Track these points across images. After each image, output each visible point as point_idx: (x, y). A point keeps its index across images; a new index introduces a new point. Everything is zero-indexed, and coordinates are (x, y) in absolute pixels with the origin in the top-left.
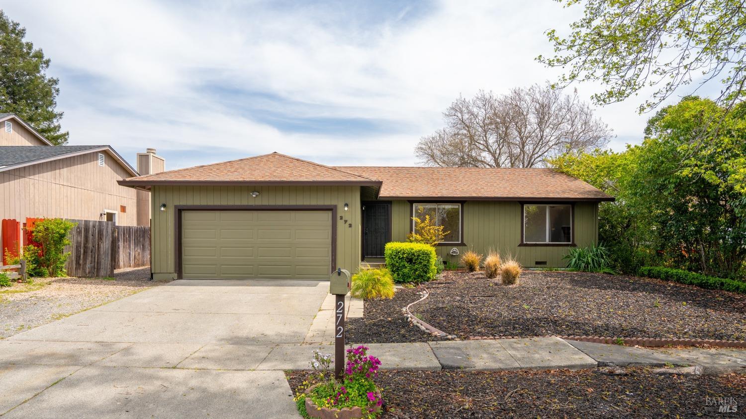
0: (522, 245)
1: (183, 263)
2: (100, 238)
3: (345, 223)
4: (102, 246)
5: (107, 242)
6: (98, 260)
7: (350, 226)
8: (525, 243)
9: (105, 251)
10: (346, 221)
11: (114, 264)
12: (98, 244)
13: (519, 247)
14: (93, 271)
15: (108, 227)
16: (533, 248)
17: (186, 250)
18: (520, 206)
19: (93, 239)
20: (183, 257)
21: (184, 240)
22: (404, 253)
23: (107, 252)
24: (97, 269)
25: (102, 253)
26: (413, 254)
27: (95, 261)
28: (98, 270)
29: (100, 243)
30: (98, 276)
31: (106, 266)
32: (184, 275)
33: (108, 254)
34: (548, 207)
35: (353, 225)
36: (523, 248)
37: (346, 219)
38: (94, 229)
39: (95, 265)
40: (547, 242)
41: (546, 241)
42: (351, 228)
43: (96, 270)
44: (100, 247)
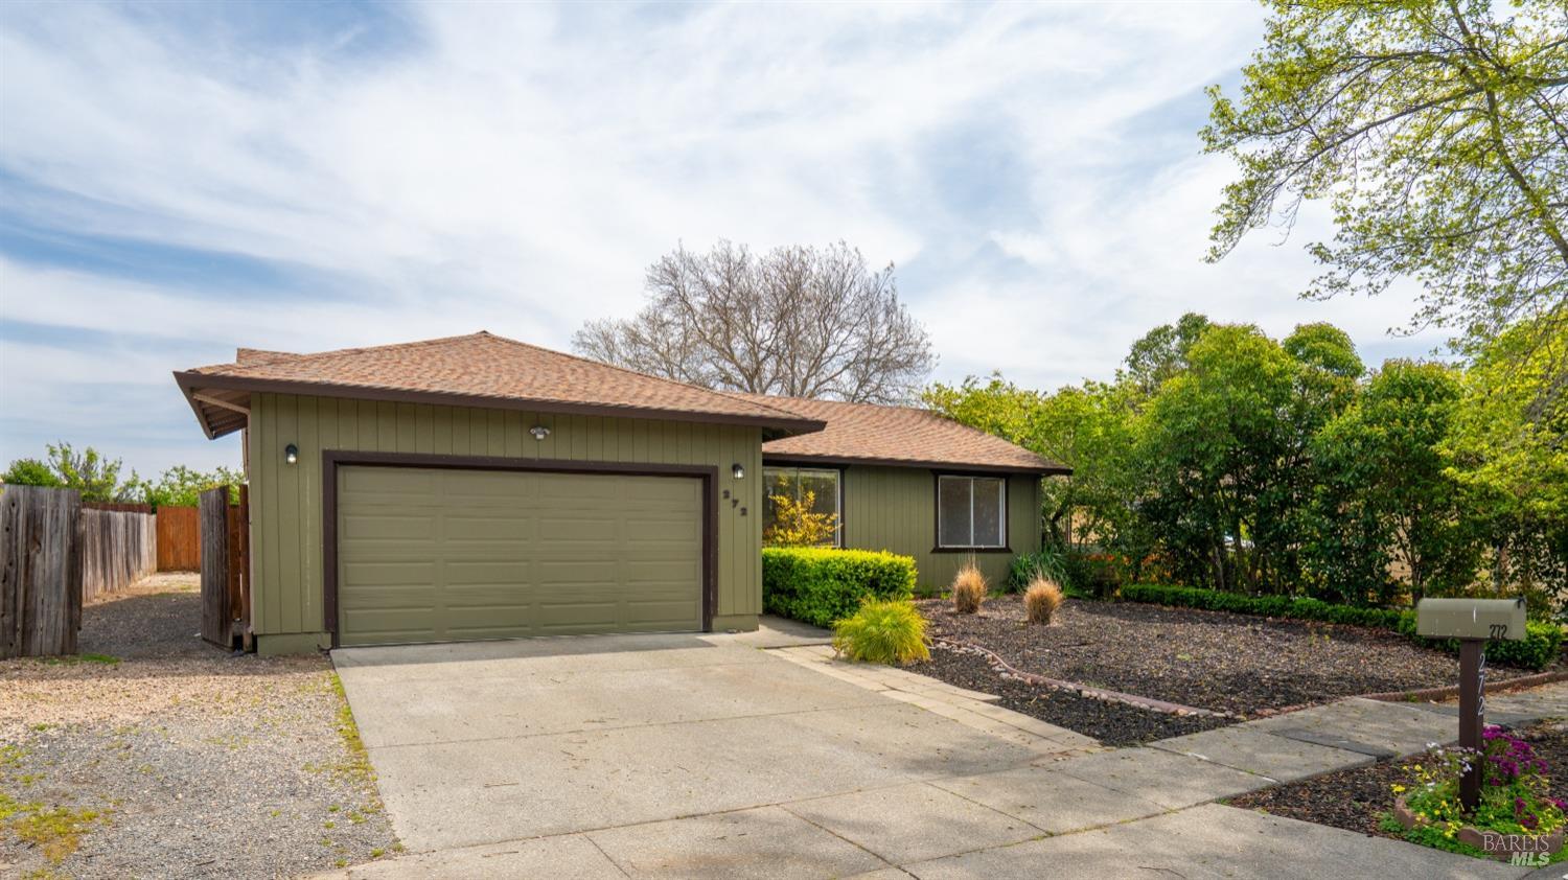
0: (937, 550)
1: (342, 603)
2: (34, 538)
3: (734, 506)
4: (39, 560)
5: (56, 550)
6: (25, 605)
7: (744, 512)
8: (940, 546)
9: (50, 578)
10: (735, 502)
11: (77, 612)
12: (28, 557)
13: (932, 556)
14: (9, 638)
15: (58, 505)
16: (952, 556)
17: (349, 570)
18: (932, 479)
19: (10, 541)
20: (342, 588)
21: (344, 544)
22: (867, 570)
23: (55, 580)
24: (23, 632)
25: (39, 581)
26: (882, 572)
27: (15, 610)
28: (27, 633)
29: (32, 553)
30: (25, 653)
31: (53, 620)
32: (343, 635)
33: (58, 586)
34: (972, 480)
35: (749, 512)
36: (937, 555)
37: (735, 498)
38: (14, 511)
39: (15, 620)
40: (972, 546)
41: (969, 544)
42: (744, 517)
43: (19, 636)
44: (34, 564)
